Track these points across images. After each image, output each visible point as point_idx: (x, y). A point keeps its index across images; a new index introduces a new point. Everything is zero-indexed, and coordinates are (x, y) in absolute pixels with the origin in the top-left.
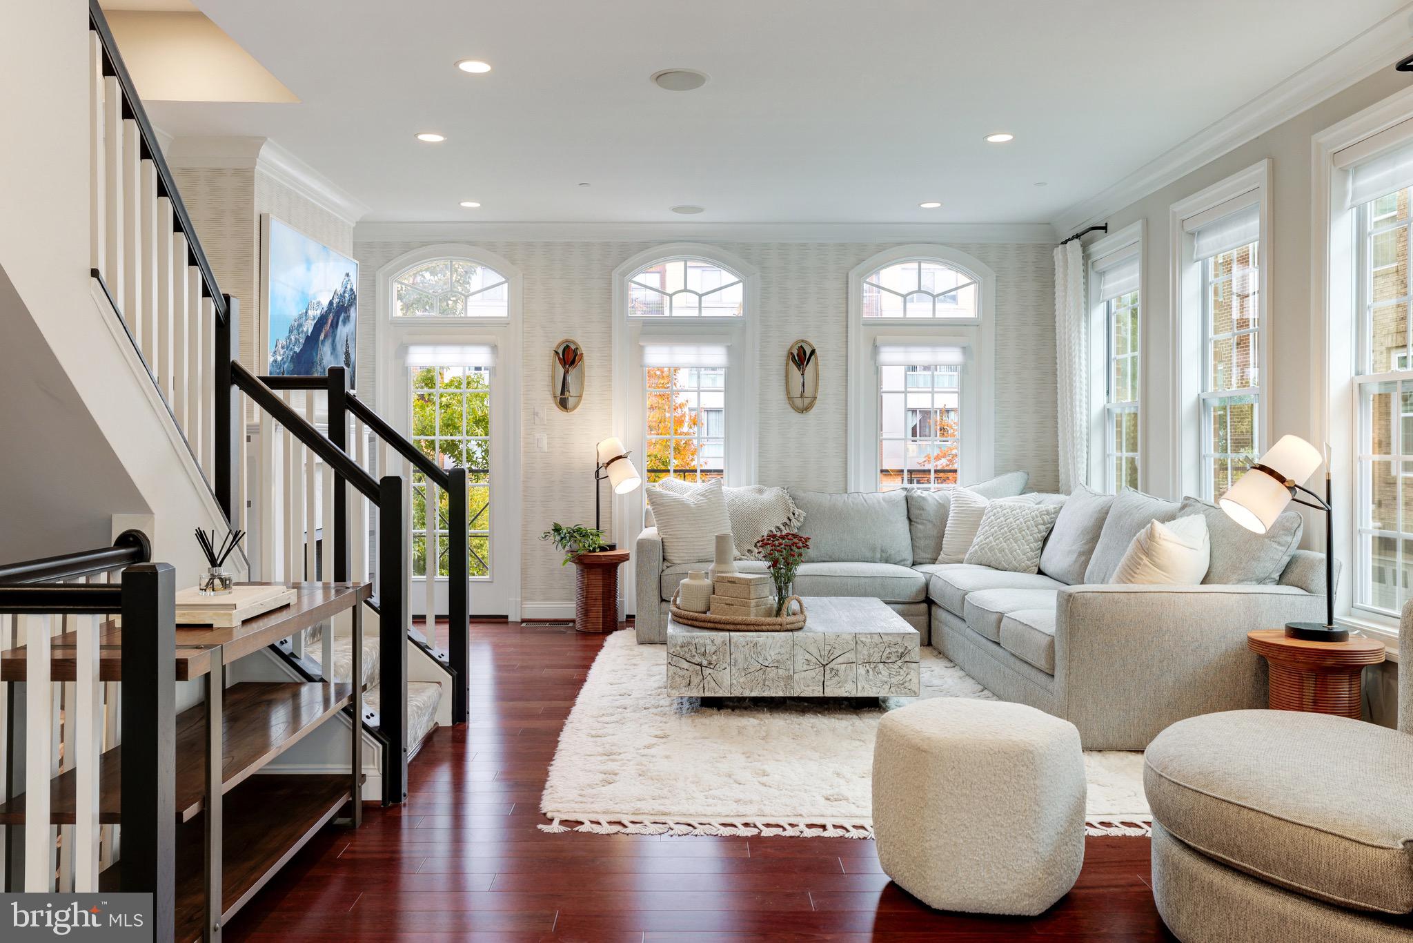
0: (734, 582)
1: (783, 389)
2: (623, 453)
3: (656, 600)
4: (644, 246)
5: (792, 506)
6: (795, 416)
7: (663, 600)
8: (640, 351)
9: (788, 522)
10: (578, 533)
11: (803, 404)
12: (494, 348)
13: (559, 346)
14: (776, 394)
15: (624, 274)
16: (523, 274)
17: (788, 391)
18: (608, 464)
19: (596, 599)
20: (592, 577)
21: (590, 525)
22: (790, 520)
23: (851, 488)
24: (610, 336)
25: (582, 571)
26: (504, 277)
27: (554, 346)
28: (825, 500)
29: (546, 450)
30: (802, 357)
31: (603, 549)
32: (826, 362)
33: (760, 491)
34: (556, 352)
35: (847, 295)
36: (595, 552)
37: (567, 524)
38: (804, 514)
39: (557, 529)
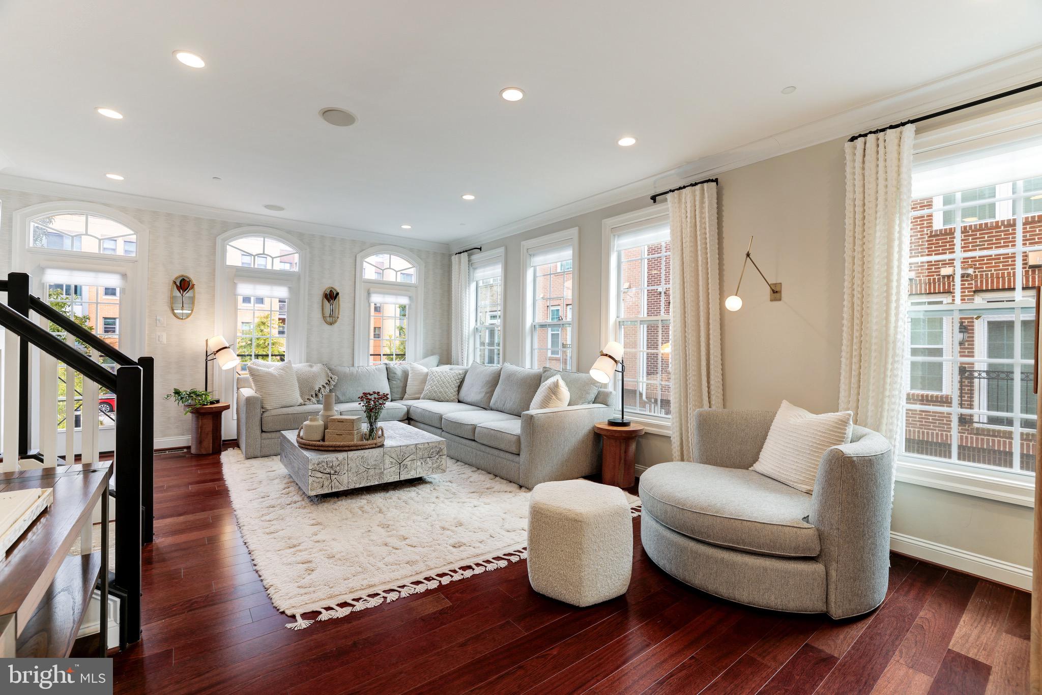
0: (342, 422)
1: (320, 311)
2: (227, 345)
3: (259, 431)
4: (239, 225)
5: (330, 374)
6: (327, 327)
7: (262, 431)
8: (235, 286)
9: (328, 382)
10: (193, 394)
11: (331, 319)
12: (124, 276)
13: (177, 278)
14: (317, 314)
15: (225, 240)
16: (150, 231)
17: (323, 314)
18: (217, 351)
19: (208, 434)
20: (205, 421)
21: (201, 388)
22: (329, 382)
23: (356, 365)
24: (214, 275)
25: (197, 418)
26: (133, 230)
27: (173, 278)
28: (347, 370)
29: (165, 343)
30: (331, 296)
31: (212, 403)
32: (344, 301)
33: (311, 366)
34: (175, 283)
35: (356, 268)
36: (207, 405)
37: (185, 388)
38: (337, 378)
39: (177, 392)
